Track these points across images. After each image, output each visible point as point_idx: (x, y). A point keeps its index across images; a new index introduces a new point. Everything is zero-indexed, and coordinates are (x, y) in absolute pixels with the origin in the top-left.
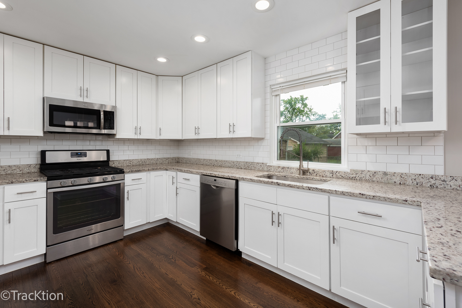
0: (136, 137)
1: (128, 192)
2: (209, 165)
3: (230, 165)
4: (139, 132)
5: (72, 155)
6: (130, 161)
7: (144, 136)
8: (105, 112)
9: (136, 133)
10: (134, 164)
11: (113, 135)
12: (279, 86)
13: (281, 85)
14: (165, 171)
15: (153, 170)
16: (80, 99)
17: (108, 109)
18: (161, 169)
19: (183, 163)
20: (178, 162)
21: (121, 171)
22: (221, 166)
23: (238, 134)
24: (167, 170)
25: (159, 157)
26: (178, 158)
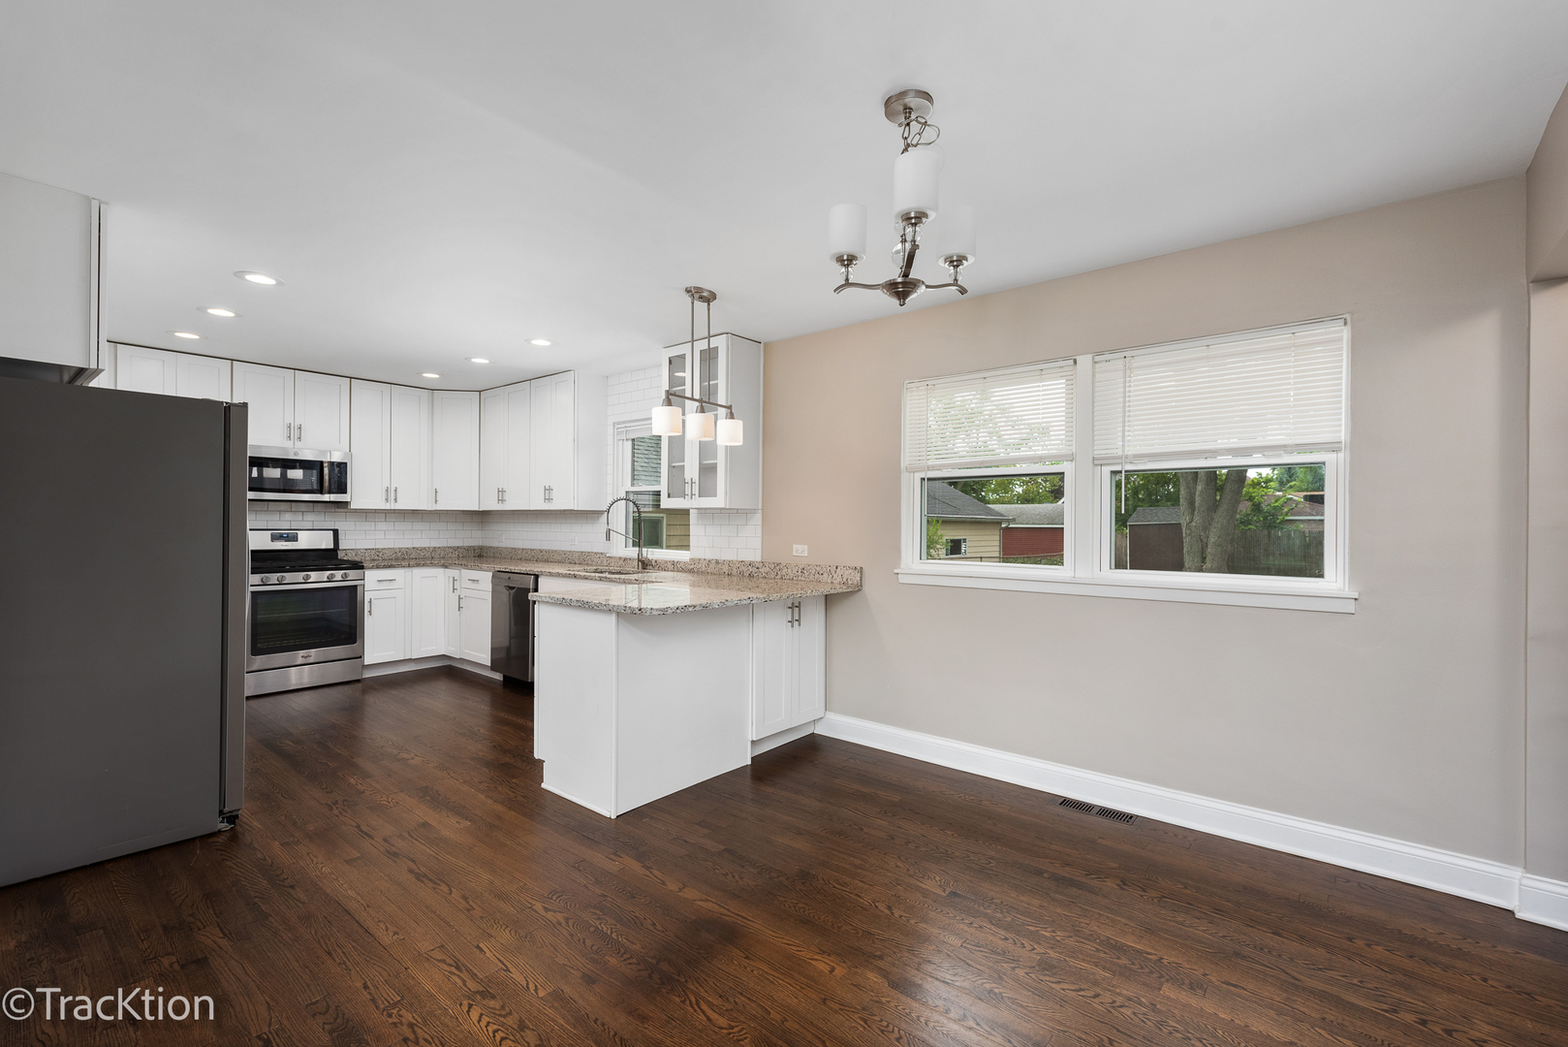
0: (387, 507)
1: (370, 602)
2: (530, 560)
3: (560, 558)
4: (393, 498)
5: (274, 538)
6: (377, 550)
7: (403, 504)
8: (332, 464)
9: (387, 499)
10: (385, 557)
11: (345, 504)
12: (623, 426)
13: (627, 425)
14: (442, 570)
15: (418, 565)
16: (289, 444)
17: (337, 458)
18: (433, 565)
19: (490, 557)
20: (480, 556)
21: (357, 566)
22: (547, 561)
23: (557, 504)
24: (446, 567)
25: (437, 545)
26: (481, 548)
